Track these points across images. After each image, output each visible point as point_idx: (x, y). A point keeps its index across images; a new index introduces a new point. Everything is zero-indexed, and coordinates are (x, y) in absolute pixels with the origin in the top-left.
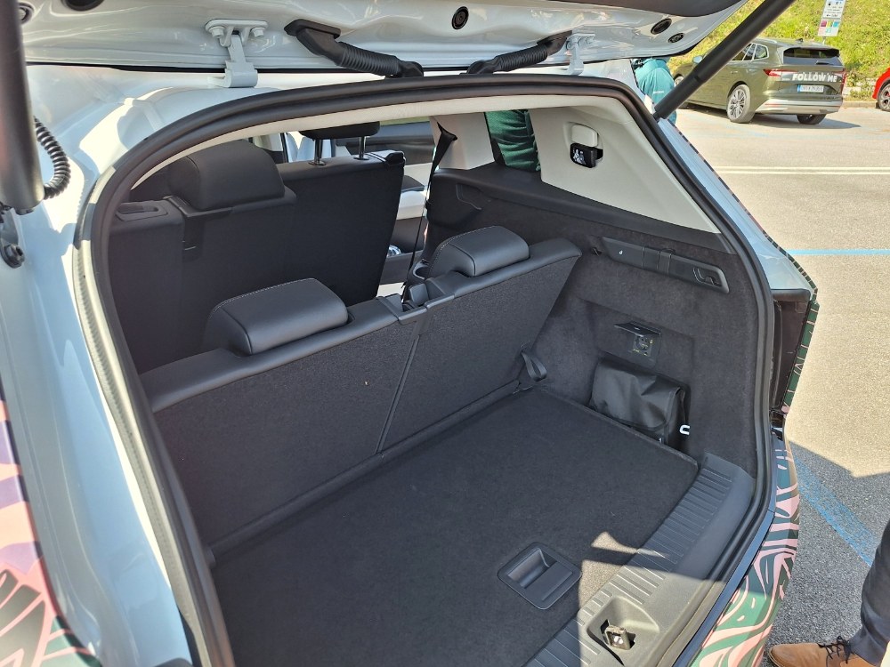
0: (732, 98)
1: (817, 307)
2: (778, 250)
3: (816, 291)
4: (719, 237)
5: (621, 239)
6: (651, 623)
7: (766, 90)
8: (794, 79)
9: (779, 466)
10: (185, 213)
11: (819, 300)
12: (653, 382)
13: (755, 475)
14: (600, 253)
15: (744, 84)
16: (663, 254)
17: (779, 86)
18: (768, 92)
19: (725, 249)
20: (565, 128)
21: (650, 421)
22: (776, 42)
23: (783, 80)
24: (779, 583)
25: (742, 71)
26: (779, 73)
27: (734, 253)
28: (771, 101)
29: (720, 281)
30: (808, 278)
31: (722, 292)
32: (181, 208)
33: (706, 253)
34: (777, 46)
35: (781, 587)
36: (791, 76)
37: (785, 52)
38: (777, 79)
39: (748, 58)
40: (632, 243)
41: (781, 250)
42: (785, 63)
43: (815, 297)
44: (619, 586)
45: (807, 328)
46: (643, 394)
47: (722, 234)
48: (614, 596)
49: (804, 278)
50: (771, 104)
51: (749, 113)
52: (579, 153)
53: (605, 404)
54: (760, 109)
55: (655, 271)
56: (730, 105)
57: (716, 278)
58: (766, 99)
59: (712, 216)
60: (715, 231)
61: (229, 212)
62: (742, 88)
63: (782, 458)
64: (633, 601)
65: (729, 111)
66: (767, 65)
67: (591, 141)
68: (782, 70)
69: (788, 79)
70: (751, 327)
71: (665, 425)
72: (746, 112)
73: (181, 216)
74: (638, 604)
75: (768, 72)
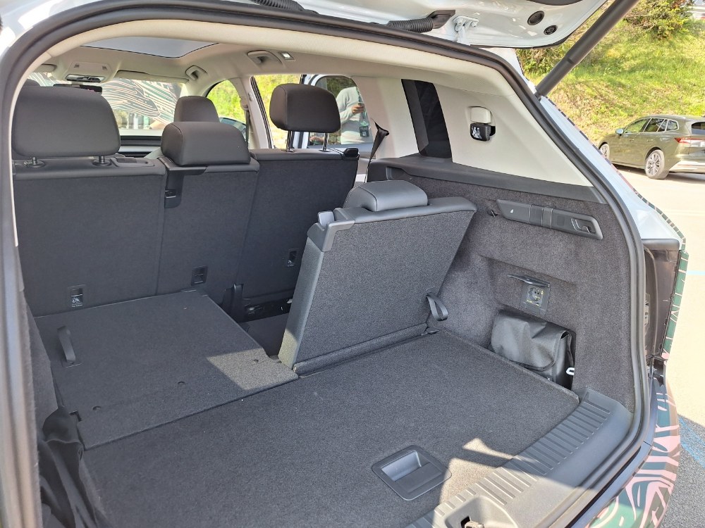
0: (649, 160)
1: (687, 256)
2: (647, 205)
3: (684, 241)
4: (592, 190)
5: (512, 200)
6: (512, 523)
7: (677, 153)
8: (701, 146)
9: (659, 408)
10: (168, 166)
11: (687, 250)
12: (543, 327)
13: (633, 412)
14: (496, 215)
15: (659, 149)
16: (546, 209)
17: (688, 151)
18: (679, 156)
19: (597, 199)
20: (466, 112)
21: (539, 362)
22: (684, 118)
23: (692, 146)
24: (652, 508)
25: (657, 139)
26: (689, 141)
27: (605, 203)
28: (683, 162)
29: (594, 229)
30: (676, 229)
31: (596, 239)
32: (166, 164)
33: (582, 205)
34: (685, 121)
35: (654, 513)
36: (699, 144)
37: (693, 125)
38: (687, 146)
39: (661, 130)
40: (521, 202)
41: (650, 205)
42: (693, 133)
43: (684, 246)
44: (484, 487)
45: (680, 277)
46: (533, 338)
47: (594, 187)
48: (477, 496)
49: (672, 229)
50: (682, 165)
51: (663, 172)
52: (476, 130)
53: (502, 348)
54: (674, 168)
55: (540, 226)
56: (647, 165)
57: (591, 228)
58: (677, 161)
59: (585, 172)
60: (589, 185)
61: (203, 171)
62: (658, 153)
63: (663, 400)
64: (496, 501)
65: (647, 170)
66: (678, 135)
67: (486, 118)
68: (691, 138)
69: (697, 146)
70: (623, 270)
71: (553, 365)
72: (661, 171)
73: (165, 169)
74: (500, 505)
75: (678, 140)
